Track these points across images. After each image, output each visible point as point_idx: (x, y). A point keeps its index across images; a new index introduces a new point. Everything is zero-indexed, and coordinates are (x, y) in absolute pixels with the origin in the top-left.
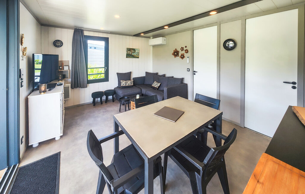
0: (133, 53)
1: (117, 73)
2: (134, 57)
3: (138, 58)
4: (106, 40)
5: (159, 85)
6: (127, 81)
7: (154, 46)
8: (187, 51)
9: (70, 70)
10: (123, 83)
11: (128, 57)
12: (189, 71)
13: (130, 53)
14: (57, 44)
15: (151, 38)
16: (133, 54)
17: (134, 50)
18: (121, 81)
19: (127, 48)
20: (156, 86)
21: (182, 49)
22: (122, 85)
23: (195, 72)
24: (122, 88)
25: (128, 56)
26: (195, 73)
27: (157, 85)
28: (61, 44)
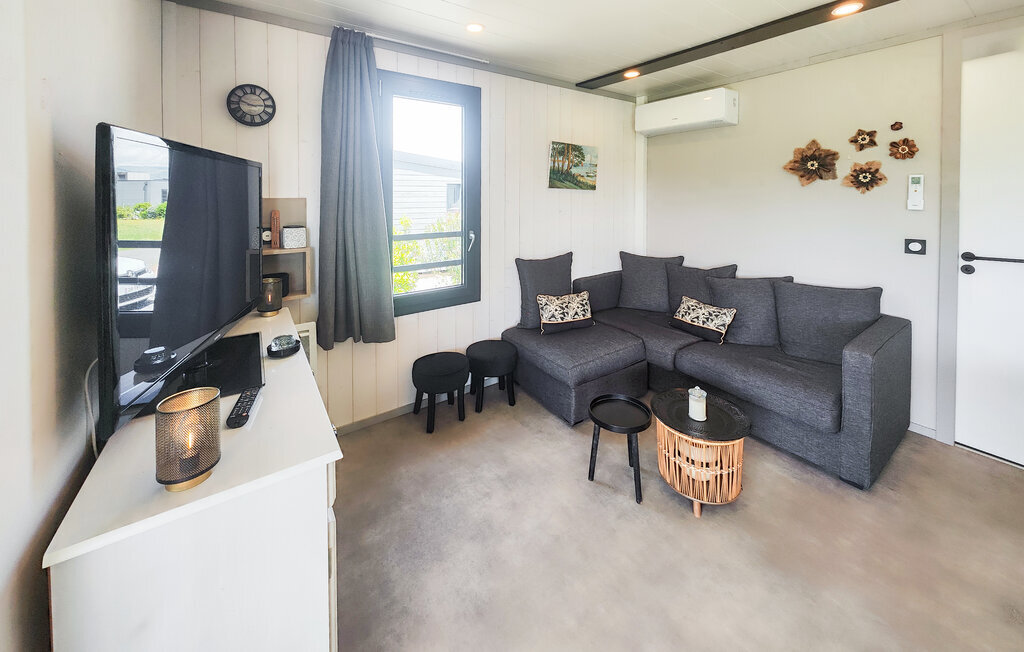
0: (576, 165)
1: (518, 261)
2: (576, 183)
3: (593, 188)
4: (472, 97)
5: (728, 320)
6: (566, 298)
7: (652, 137)
8: (904, 149)
9: (313, 250)
10: (552, 310)
11: (558, 184)
12: (923, 252)
13: (565, 168)
14: (245, 108)
15: (641, 99)
16: (574, 171)
17: (577, 149)
18: (542, 300)
19: (553, 143)
20: (711, 326)
21: (864, 139)
22: (544, 321)
23: (968, 256)
24: (551, 334)
25: (560, 178)
26: (973, 263)
27: (718, 321)
28: (270, 110)
